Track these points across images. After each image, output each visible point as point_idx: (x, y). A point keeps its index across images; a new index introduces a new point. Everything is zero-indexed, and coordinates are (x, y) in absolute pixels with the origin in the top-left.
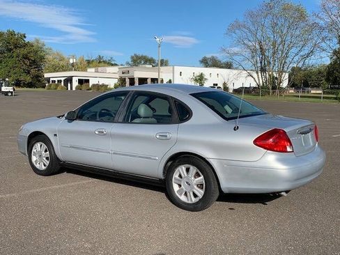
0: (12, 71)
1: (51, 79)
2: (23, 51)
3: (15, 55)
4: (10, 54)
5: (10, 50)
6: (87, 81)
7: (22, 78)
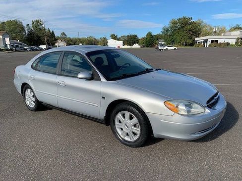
0: (183, 38)
1: (198, 41)
2: (189, 27)
3: (185, 29)
4: (182, 29)
5: (183, 27)
6: (217, 41)
7: (188, 41)
